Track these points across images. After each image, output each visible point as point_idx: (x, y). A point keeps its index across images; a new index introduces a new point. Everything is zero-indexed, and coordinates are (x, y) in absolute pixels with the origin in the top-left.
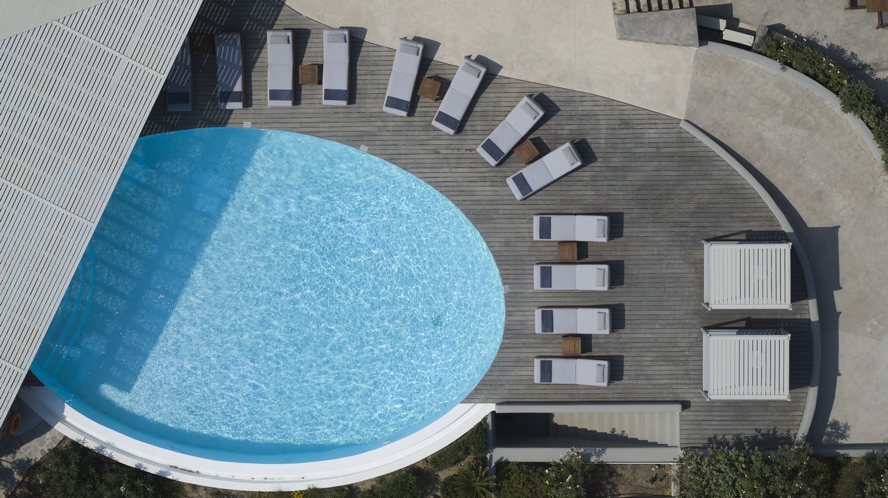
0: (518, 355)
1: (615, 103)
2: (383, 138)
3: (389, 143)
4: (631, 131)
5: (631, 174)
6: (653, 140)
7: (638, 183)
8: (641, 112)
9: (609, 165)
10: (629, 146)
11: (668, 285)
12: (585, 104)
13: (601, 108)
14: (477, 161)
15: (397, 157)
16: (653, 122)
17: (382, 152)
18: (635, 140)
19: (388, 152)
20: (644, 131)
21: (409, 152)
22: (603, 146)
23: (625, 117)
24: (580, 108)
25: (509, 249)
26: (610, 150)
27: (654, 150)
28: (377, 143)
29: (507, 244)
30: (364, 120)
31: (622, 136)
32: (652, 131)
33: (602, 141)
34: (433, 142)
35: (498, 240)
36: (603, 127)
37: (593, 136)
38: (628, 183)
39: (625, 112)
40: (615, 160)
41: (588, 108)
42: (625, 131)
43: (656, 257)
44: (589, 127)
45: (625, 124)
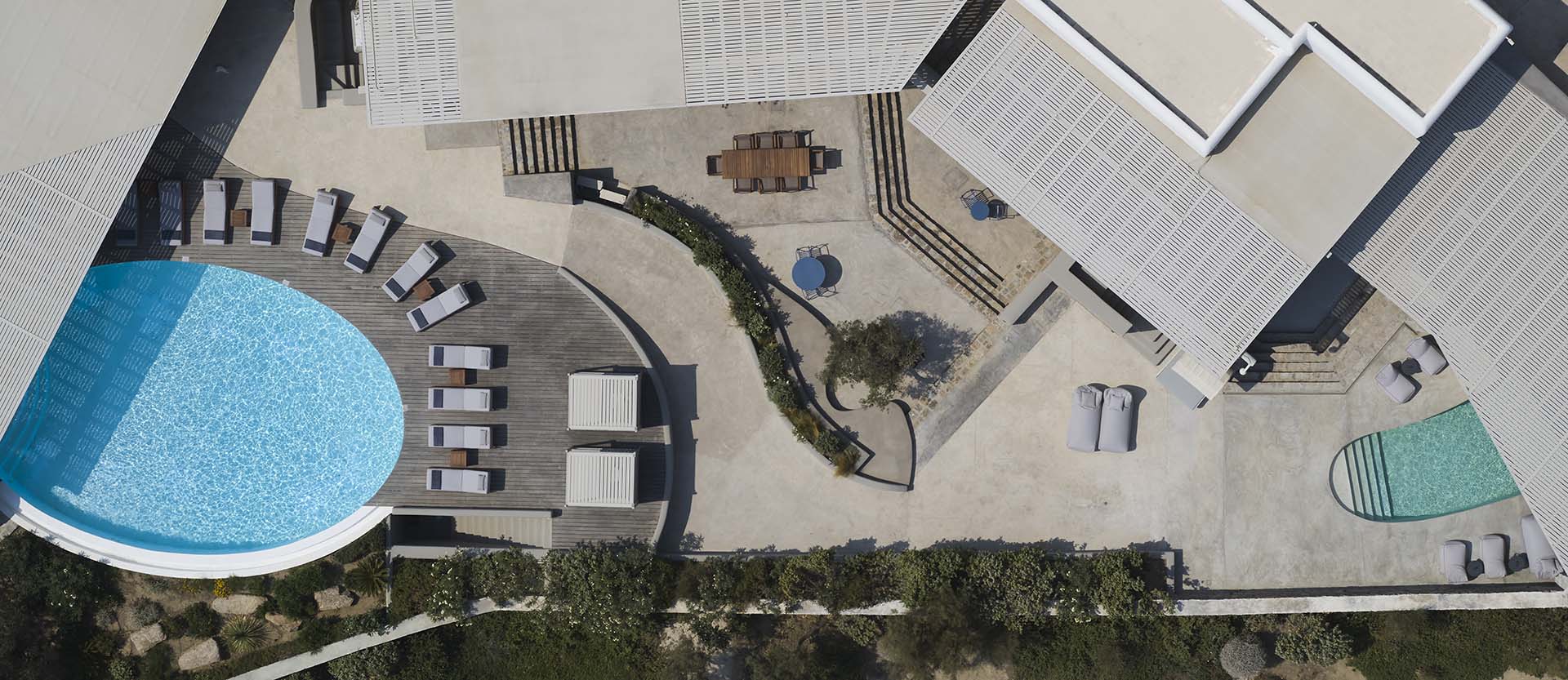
0: (413, 465)
1: (503, 251)
2: (302, 274)
3: (308, 279)
4: (515, 275)
5: (515, 311)
6: (534, 284)
7: (522, 320)
8: (525, 259)
9: (496, 303)
10: (513, 287)
11: (543, 409)
12: (477, 250)
13: (490, 254)
14: (382, 296)
15: (313, 291)
16: (535, 267)
17: (301, 286)
18: (520, 283)
19: (306, 286)
20: (527, 275)
21: (325, 287)
22: (492, 287)
23: (511, 263)
24: (473, 254)
25: (408, 373)
26: (497, 291)
27: (535, 292)
28: (297, 278)
29: (407, 369)
30: (287, 258)
31: (509, 279)
32: (534, 275)
33: (491, 283)
34: (345, 279)
35: (400, 365)
36: (492, 271)
37: (484, 278)
38: (512, 319)
39: (511, 259)
40: (501, 299)
41: (480, 254)
42: (510, 275)
43: (535, 384)
44: (479, 270)
45: (511, 268)
